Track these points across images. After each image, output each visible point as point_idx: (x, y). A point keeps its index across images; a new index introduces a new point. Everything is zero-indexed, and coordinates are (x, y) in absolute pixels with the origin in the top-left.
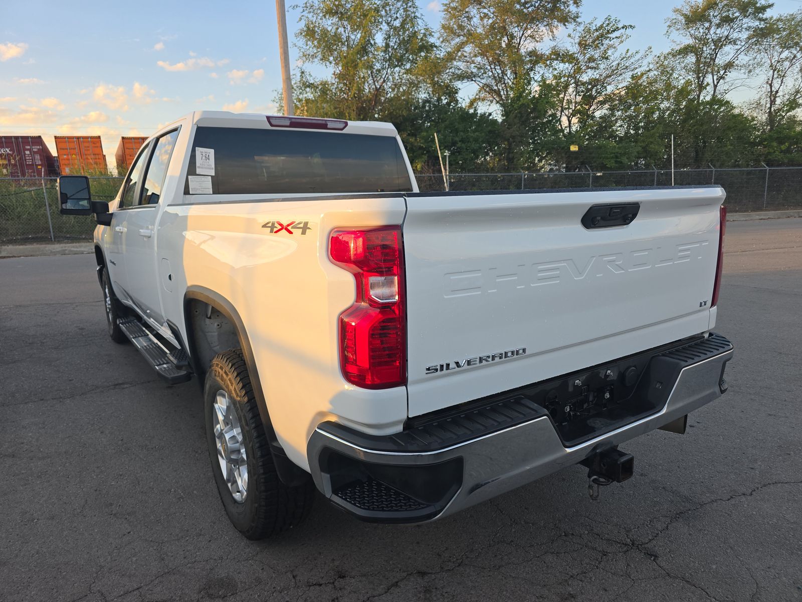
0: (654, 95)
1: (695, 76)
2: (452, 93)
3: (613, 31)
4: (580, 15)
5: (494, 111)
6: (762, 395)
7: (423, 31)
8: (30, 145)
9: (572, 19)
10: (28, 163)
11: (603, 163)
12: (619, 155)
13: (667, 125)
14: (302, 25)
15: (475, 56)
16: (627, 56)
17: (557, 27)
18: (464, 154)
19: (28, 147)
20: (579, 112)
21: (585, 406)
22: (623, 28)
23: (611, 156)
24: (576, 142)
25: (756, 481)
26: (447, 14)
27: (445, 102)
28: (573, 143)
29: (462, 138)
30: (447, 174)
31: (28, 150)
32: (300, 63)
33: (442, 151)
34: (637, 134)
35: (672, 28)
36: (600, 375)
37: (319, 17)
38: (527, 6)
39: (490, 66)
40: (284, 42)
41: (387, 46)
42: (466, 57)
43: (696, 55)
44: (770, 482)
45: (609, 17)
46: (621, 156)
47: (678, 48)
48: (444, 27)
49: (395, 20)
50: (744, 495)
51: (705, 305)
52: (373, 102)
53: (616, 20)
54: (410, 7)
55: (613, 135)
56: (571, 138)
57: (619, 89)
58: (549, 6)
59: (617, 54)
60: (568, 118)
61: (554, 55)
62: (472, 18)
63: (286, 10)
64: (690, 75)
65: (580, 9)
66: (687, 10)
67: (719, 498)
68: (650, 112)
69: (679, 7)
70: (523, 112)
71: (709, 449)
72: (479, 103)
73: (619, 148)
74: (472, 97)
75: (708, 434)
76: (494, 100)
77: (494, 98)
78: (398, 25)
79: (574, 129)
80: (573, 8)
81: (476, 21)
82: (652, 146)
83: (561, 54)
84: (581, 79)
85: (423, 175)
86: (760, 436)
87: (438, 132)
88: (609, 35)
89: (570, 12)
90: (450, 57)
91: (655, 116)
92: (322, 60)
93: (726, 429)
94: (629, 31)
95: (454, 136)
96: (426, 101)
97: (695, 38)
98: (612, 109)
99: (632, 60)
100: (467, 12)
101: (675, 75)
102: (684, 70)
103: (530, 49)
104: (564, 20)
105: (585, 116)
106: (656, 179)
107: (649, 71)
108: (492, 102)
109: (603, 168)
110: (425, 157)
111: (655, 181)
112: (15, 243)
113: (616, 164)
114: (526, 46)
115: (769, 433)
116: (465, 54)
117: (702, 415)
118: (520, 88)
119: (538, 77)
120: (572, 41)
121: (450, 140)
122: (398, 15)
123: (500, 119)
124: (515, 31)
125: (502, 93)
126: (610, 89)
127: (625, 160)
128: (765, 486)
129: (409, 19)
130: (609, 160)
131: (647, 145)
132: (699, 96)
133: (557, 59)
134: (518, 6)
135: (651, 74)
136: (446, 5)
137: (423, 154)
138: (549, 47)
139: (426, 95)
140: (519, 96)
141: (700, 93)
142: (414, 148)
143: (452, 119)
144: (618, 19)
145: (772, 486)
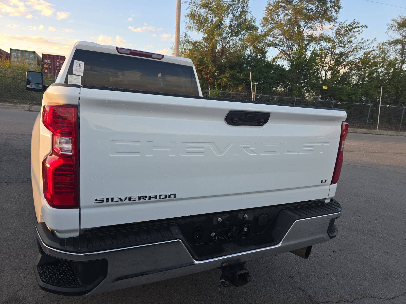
0: (375, 64)
1: (400, 56)
2: (264, 53)
3: (355, 28)
4: (337, 18)
5: (285, 64)
6: (386, 239)
7: (249, 19)
8: (59, 60)
9: (333, 20)
10: (57, 68)
11: (341, 97)
12: (350, 94)
13: (380, 80)
14: (188, 12)
15: (279, 35)
16: (362, 42)
17: (325, 23)
18: (265, 85)
19: (58, 61)
20: (332, 69)
21: (229, 234)
22: (361, 27)
23: (346, 94)
24: (327, 84)
25: (359, 293)
26: (267, 12)
27: (259, 57)
28: (325, 85)
29: (265, 77)
30: (255, 94)
31: (58, 62)
32: (185, 31)
33: (254, 82)
34: (363, 84)
35: (390, 29)
36: (239, 217)
37: (198, 8)
38: (310, 11)
39: (286, 40)
40: (178, 19)
41: (231, 25)
42: (275, 35)
43: (402, 45)
44: (368, 296)
45: (355, 20)
46: (351, 94)
47: (392, 40)
48: (264, 19)
49: (236, 13)
50: (348, 301)
51: (325, 182)
52: (221, 54)
53: (358, 22)
54: (245, 6)
55: (349, 83)
56: (325, 82)
57: (356, 59)
58: (322, 12)
59: (356, 40)
60: (325, 71)
61: (321, 38)
62: (279, 15)
63: (181, 3)
64: (398, 55)
65: (338, 15)
66: (399, 21)
67: (331, 300)
68: (371, 73)
69: (396, 19)
70: (300, 66)
71: (339, 267)
72: (278, 59)
73: (351, 90)
74: (274, 56)
75: (342, 258)
76: (287, 59)
77: (287, 58)
78: (238, 15)
79: (328, 77)
80: (334, 14)
81: (281, 17)
82: (370, 91)
83: (325, 38)
84: (334, 52)
85: (242, 93)
86: (374, 265)
87: (252, 72)
88: (353, 30)
89: (333, 16)
90: (266, 35)
91: (374, 75)
92: (197, 30)
93: (355, 257)
94: (364, 29)
95: (261, 75)
96: (249, 56)
97: (403, 36)
98: (351, 69)
99: (365, 44)
100: (277, 12)
101: (389, 54)
102: (395, 53)
103: (309, 34)
104: (329, 20)
105: (335, 72)
106: (370, 109)
107: (373, 51)
108: (285, 59)
109: (341, 100)
110: (244, 84)
111: (370, 110)
112: (39, 105)
113: (348, 98)
114: (307, 32)
115: (381, 264)
116: (274, 34)
117: (344, 246)
118: (300, 53)
119: (311, 49)
120: (332, 31)
121: (258, 77)
122: (238, 10)
123: (287, 68)
124: (302, 24)
125: (291, 55)
126: (350, 58)
127: (353, 97)
128: (364, 298)
129: (244, 13)
130: (345, 96)
131: (367, 90)
132: (401, 67)
133: (322, 40)
134: (305, 11)
135: (374, 52)
136: (266, 8)
137: (243, 82)
138: (319, 34)
139: (250, 53)
140: (299, 57)
141: (402, 66)
142: (239, 79)
143: (261, 66)
144: (359, 22)
145: (368, 299)
